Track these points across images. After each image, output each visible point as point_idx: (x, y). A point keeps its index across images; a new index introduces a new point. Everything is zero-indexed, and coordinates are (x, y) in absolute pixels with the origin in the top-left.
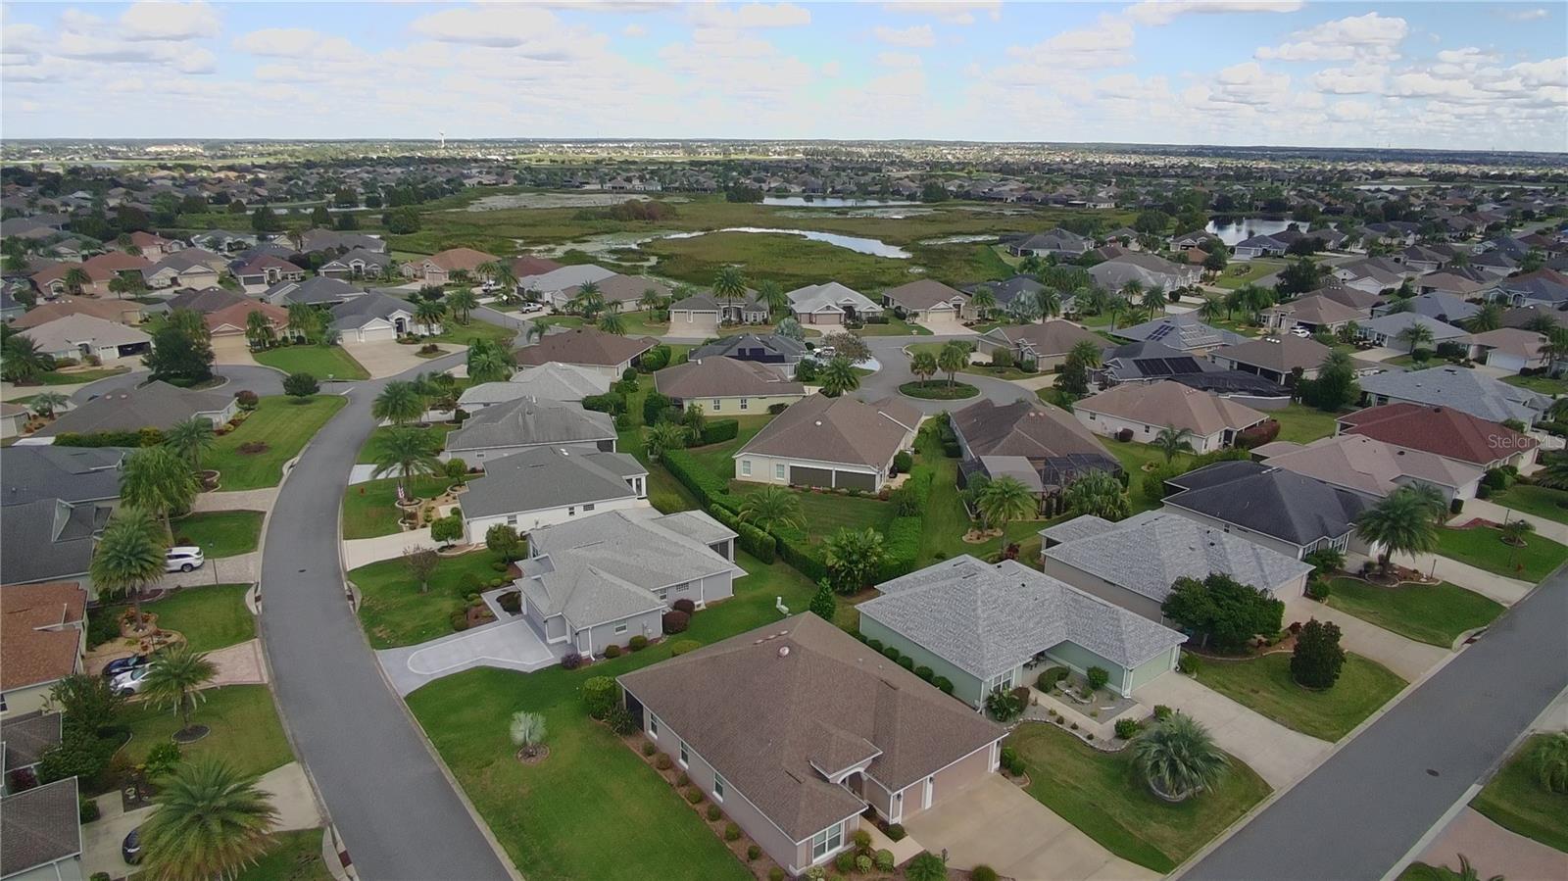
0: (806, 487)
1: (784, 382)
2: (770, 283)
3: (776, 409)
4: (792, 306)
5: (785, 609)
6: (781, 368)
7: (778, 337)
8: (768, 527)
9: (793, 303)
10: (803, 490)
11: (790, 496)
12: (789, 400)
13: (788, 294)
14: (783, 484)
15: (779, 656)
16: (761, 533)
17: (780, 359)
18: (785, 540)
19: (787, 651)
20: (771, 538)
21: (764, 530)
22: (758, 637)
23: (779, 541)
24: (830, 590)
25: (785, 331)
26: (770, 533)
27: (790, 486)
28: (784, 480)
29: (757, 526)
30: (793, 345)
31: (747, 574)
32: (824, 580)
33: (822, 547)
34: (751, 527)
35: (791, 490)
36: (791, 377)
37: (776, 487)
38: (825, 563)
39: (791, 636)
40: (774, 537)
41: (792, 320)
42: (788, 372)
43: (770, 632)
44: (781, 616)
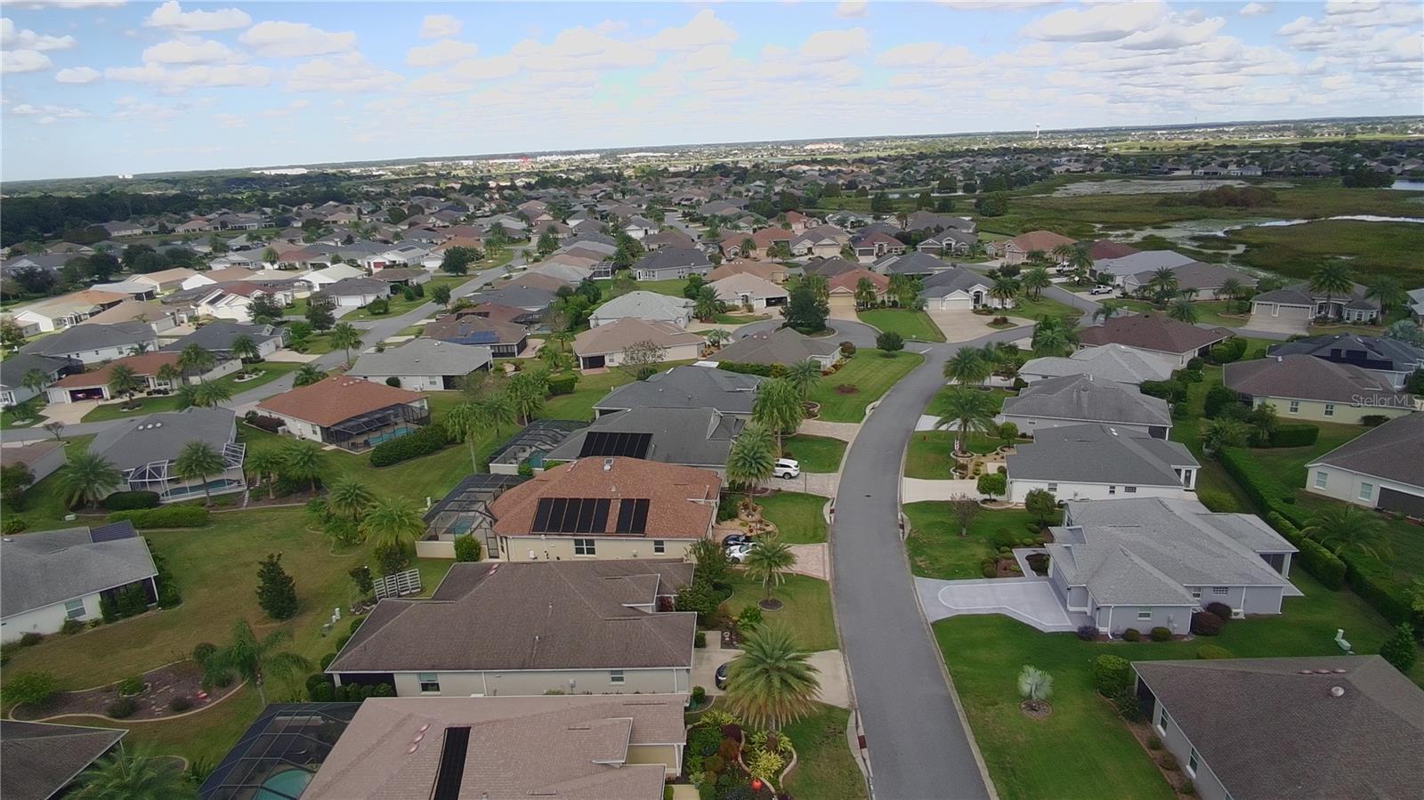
0: (1398, 514)
1: (1387, 392)
2: (1386, 278)
3: (1370, 421)
4: (1414, 307)
5: (1346, 644)
6: (1386, 376)
7: (1388, 341)
8: (1339, 549)
9: (1415, 303)
10: (1392, 516)
11: (1373, 521)
12: (1391, 414)
13: (1409, 292)
14: (1365, 505)
15: (1330, 695)
16: (1328, 554)
17: (1387, 365)
18: (1360, 569)
19: (1341, 692)
20: (1340, 562)
21: (1333, 551)
22: (1307, 666)
23: (1350, 568)
24: (1411, 638)
25: (1399, 334)
26: (1340, 557)
27: (1376, 510)
28: (1371, 501)
29: (1324, 546)
30: (1407, 351)
31: (1303, 595)
32: (1406, 625)
33: (1410, 587)
34: (1316, 545)
35: (1377, 514)
36: (1398, 387)
37: (1357, 507)
38: (1409, 606)
39: (1349, 677)
40: (1346, 562)
41: (1409, 323)
42: (1396, 380)
43: (1324, 664)
44: (1339, 651)
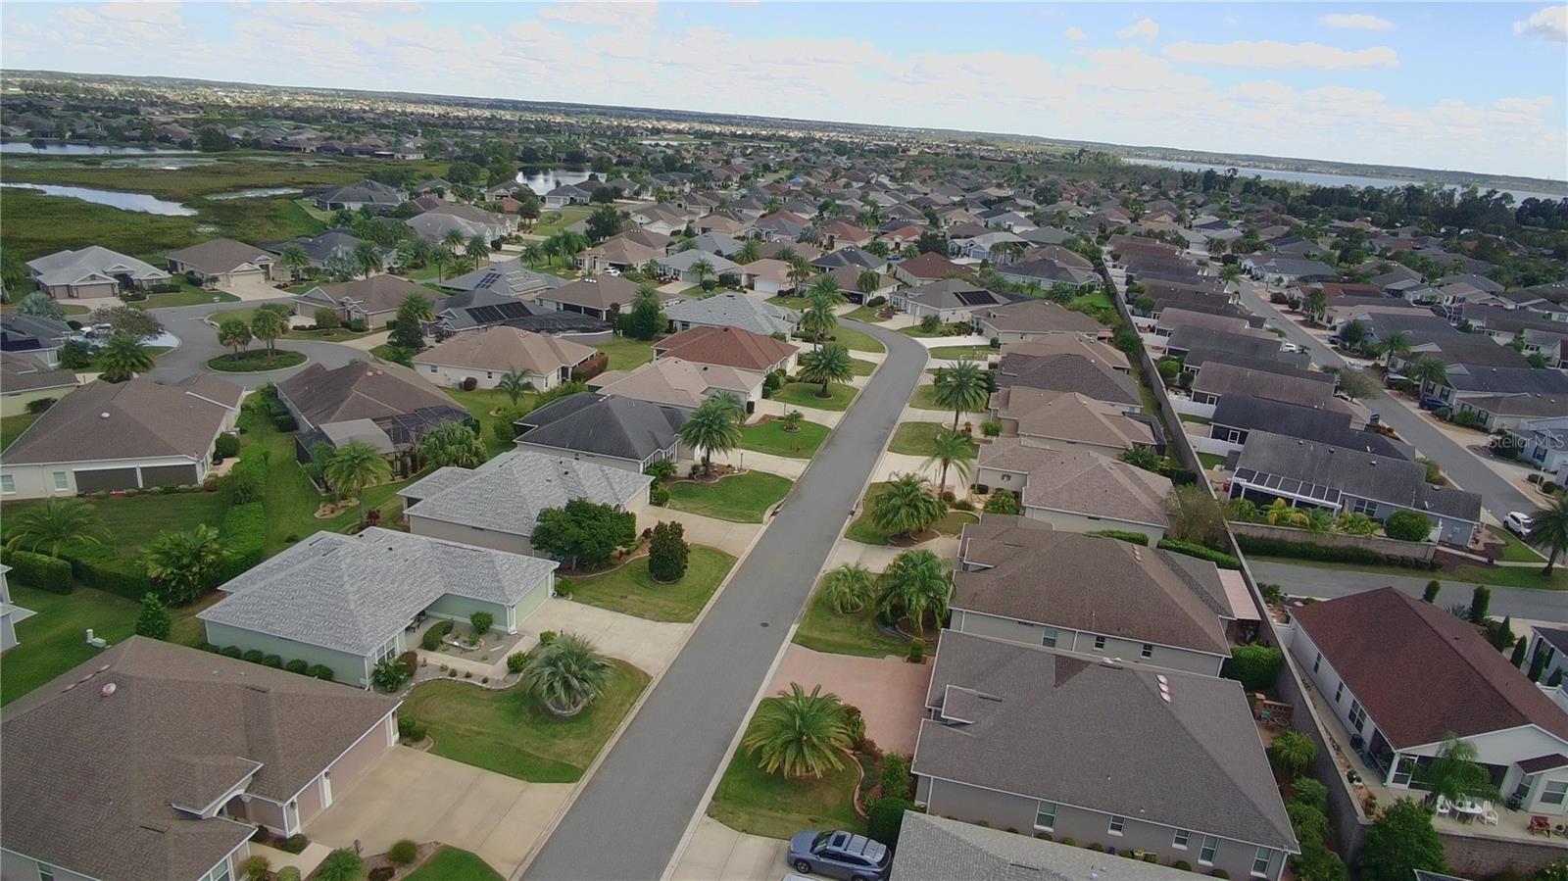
0: (102, 493)
1: (44, 371)
3: (38, 407)
4: (39, 278)
5: (100, 641)
6: (36, 355)
7: (25, 318)
8: (55, 549)
9: (39, 274)
10: (98, 497)
11: (81, 508)
12: (57, 393)
13: (28, 263)
14: (68, 495)
15: (104, 696)
16: (46, 559)
17: (33, 344)
18: (84, 561)
19: (113, 687)
20: (61, 562)
21: (50, 555)
22: (68, 682)
23: (74, 563)
24: (159, 605)
25: (35, 309)
26: (60, 557)
27: (79, 496)
28: (70, 489)
29: (37, 551)
30: (48, 324)
31: (35, 613)
32: (150, 595)
33: (139, 558)
34: (29, 555)
35: (81, 500)
36: (53, 365)
37: (59, 500)
38: (146, 576)
39: (115, 669)
40: (67, 559)
41: (41, 295)
42: (49, 359)
43: (86, 671)
44: (98, 650)
